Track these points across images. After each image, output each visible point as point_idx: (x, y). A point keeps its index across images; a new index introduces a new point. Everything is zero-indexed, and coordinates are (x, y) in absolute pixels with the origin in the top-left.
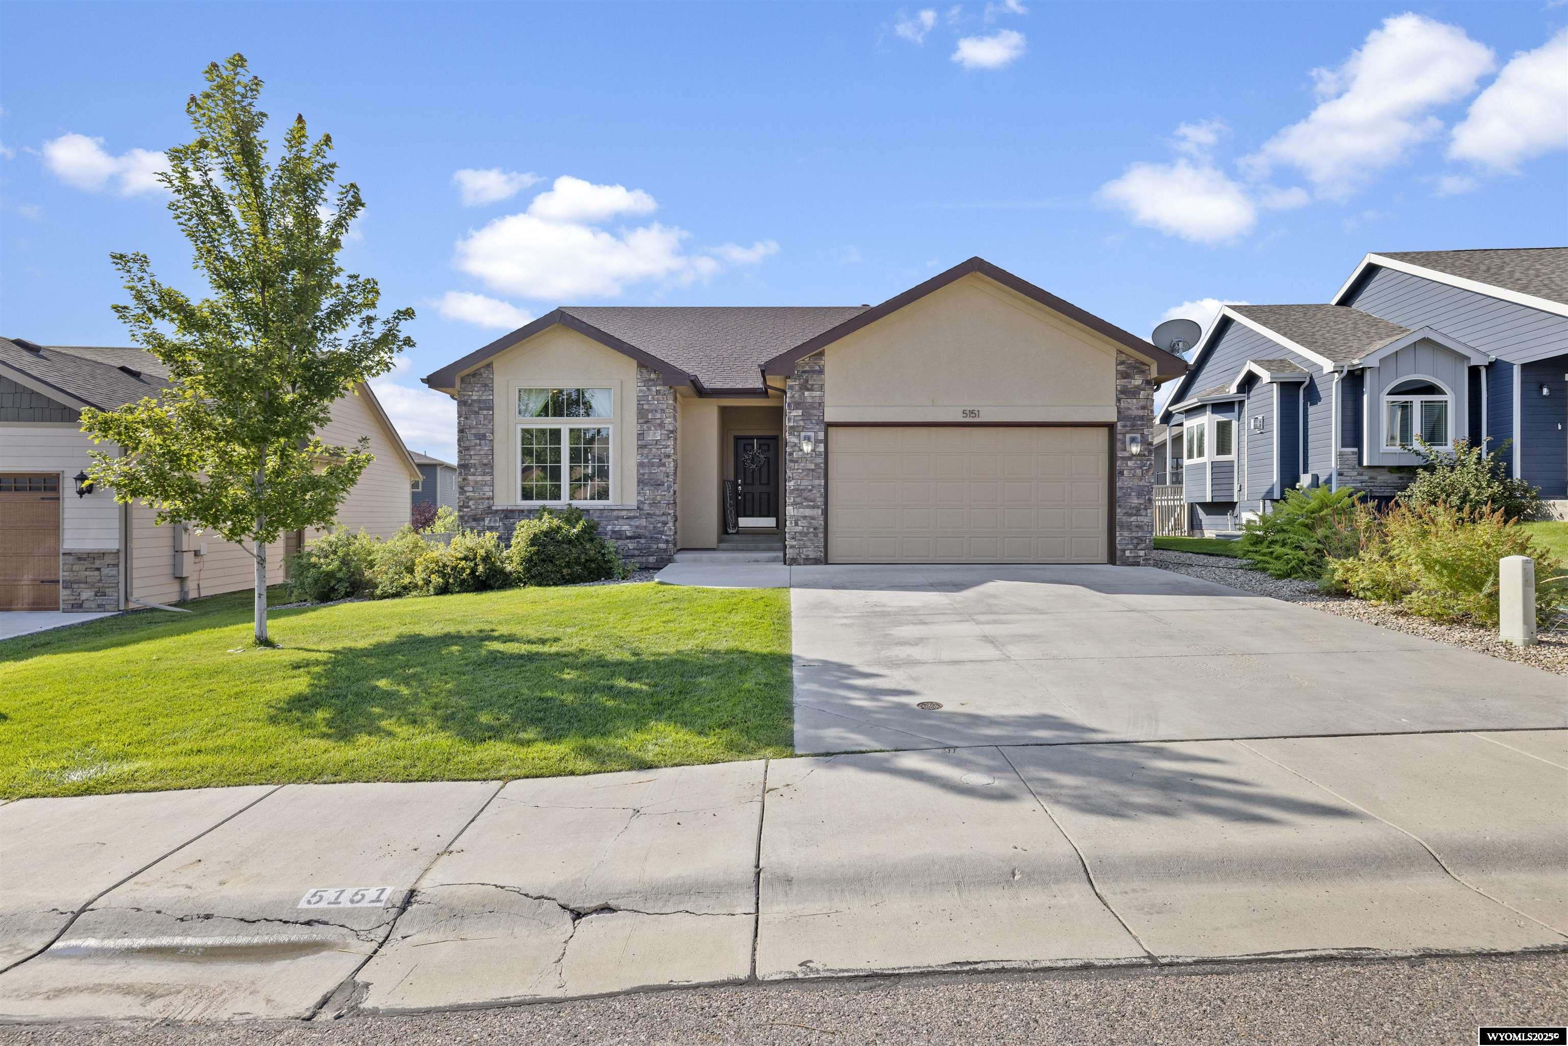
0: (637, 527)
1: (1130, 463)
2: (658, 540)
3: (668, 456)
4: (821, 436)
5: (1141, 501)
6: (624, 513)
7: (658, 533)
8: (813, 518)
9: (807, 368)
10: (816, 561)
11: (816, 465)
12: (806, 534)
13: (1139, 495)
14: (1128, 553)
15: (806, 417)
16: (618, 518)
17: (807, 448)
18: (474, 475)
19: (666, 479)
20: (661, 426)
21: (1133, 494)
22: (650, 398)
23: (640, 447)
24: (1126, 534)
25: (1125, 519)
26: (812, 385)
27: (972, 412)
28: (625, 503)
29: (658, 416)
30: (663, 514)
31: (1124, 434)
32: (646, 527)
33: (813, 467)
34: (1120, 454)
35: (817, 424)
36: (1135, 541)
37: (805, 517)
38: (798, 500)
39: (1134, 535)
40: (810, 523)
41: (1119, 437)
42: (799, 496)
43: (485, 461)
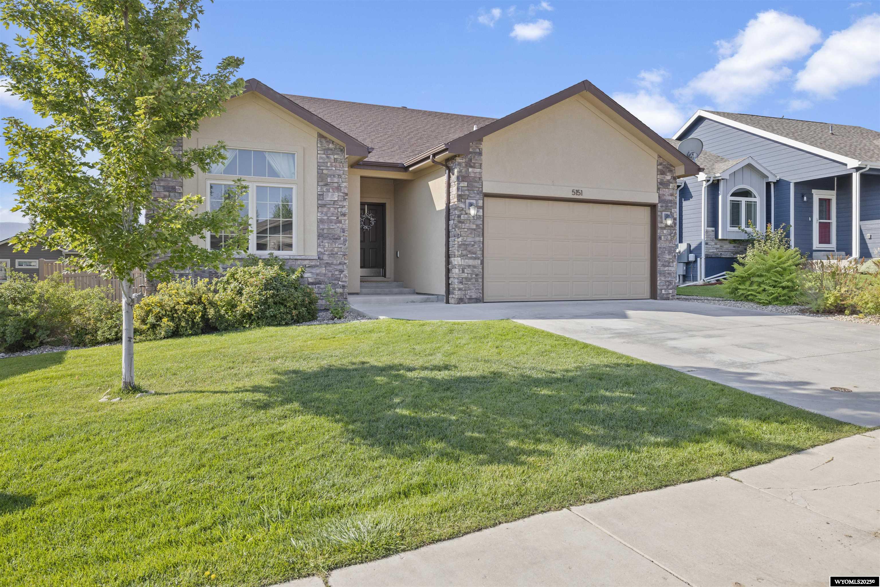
0: (317, 275)
1: (665, 231)
3: (344, 215)
4: (480, 203)
7: (335, 280)
8: (474, 267)
9: (472, 150)
10: (477, 300)
11: (477, 225)
12: (470, 279)
13: (670, 253)
14: (663, 292)
16: (301, 266)
17: (472, 212)
19: (342, 234)
20: (338, 189)
21: (666, 252)
22: (329, 164)
23: (320, 206)
24: (663, 279)
25: (662, 268)
26: (474, 163)
27: (577, 191)
28: (306, 254)
29: (336, 180)
30: (340, 264)
31: (662, 212)
32: (325, 274)
33: (474, 227)
34: (660, 225)
35: (479, 194)
36: (667, 284)
37: (469, 266)
38: (464, 252)
39: (667, 279)
40: (473, 271)
41: (659, 213)
42: (466, 249)
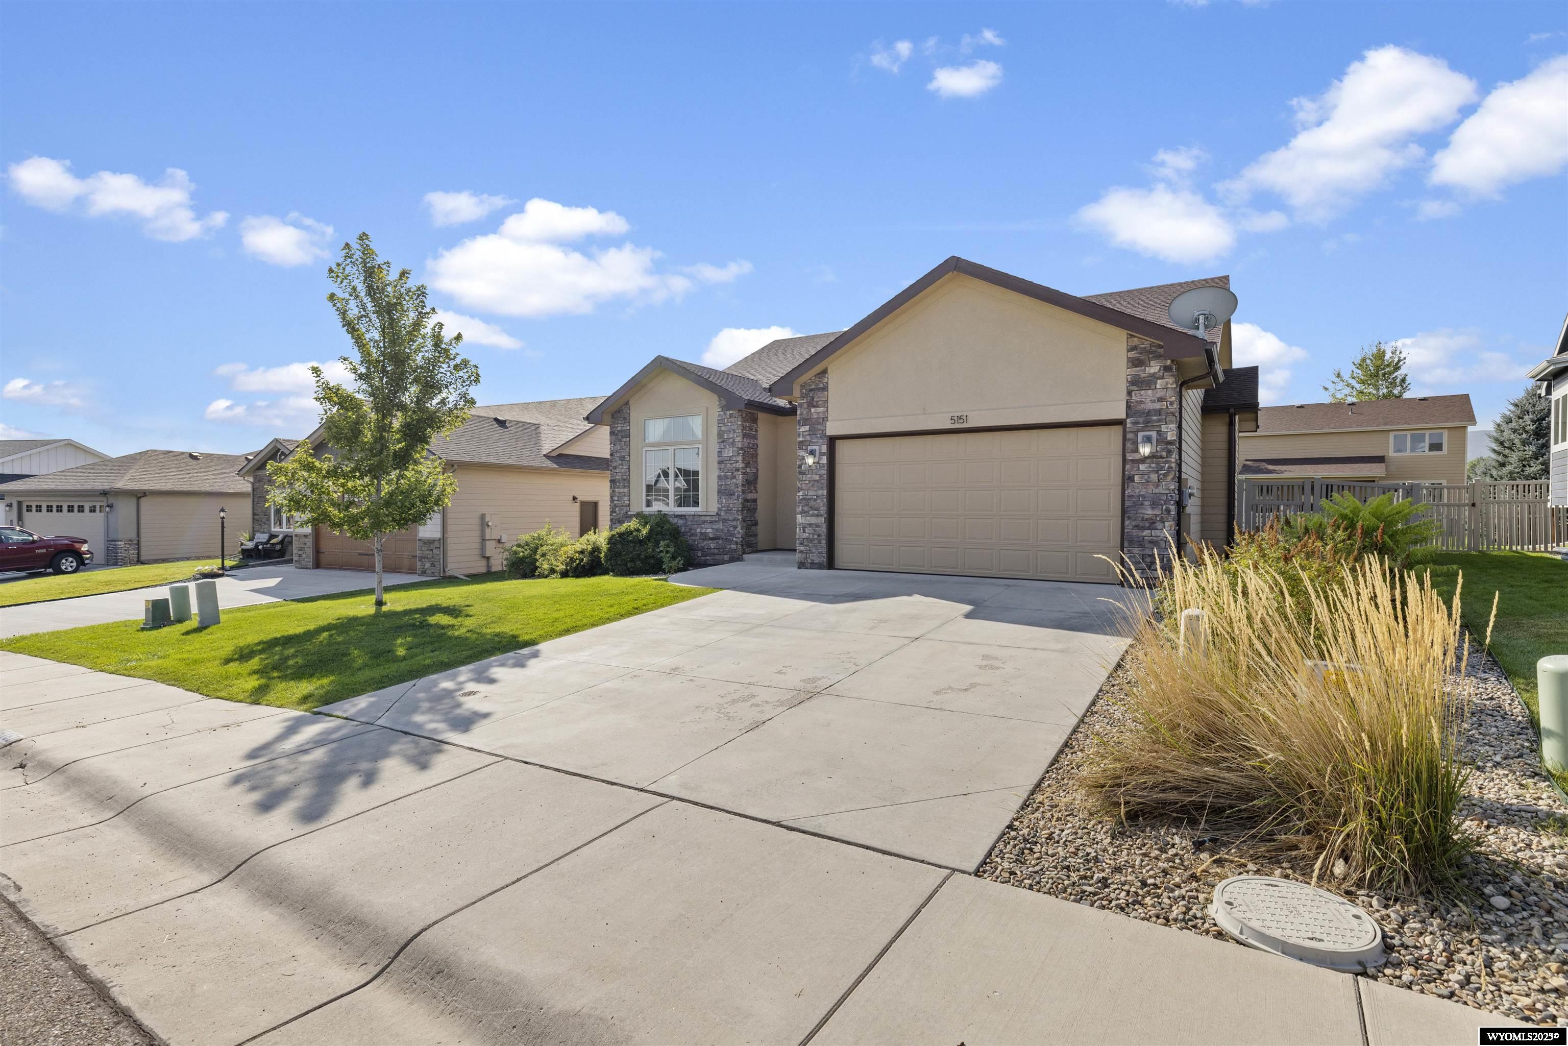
0: (717, 530)
1: (1142, 467)
2: (730, 542)
3: (738, 470)
4: (825, 449)
5: (1157, 512)
6: (708, 518)
7: (730, 536)
8: (817, 526)
9: (813, 387)
10: (820, 566)
11: (821, 476)
12: (812, 540)
14: (1139, 573)
15: (812, 432)
16: (704, 522)
17: (810, 461)
18: (619, 488)
20: (733, 444)
21: (1146, 503)
22: (726, 420)
23: (720, 462)
24: (1137, 550)
25: (1135, 532)
26: (817, 402)
27: (959, 418)
28: (709, 510)
29: (731, 436)
31: (1136, 433)
32: (722, 530)
33: (817, 478)
34: (1130, 457)
35: (821, 438)
36: (1148, 560)
37: (810, 525)
38: (806, 509)
39: (1147, 552)
40: (815, 531)
41: (1131, 436)
42: (807, 505)
43: (625, 477)
